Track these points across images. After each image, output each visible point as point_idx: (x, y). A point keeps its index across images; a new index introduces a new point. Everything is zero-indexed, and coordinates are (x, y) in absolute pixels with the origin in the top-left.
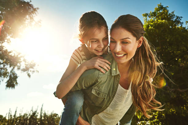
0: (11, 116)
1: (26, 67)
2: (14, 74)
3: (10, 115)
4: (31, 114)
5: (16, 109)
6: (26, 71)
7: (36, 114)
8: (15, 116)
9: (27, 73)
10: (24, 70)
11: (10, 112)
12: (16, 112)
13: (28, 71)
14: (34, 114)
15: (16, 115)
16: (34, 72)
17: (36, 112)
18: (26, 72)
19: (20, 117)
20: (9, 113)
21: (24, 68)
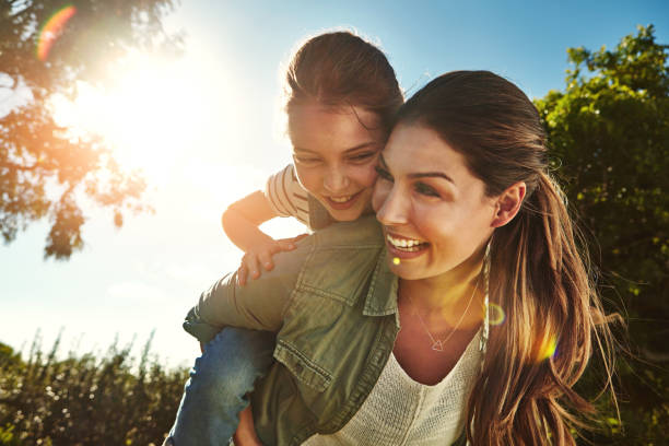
0: (39, 354)
1: (113, 189)
2: (70, 209)
3: (36, 350)
4: (110, 358)
5: (60, 335)
6: (113, 202)
7: (127, 362)
8: (51, 357)
9: (115, 210)
10: (106, 200)
11: (38, 341)
12: (57, 343)
13: (120, 205)
14: (120, 359)
15: (57, 354)
16: (139, 209)
17: (125, 353)
18: (112, 207)
19: (70, 362)
20: (34, 344)
21: (108, 191)
